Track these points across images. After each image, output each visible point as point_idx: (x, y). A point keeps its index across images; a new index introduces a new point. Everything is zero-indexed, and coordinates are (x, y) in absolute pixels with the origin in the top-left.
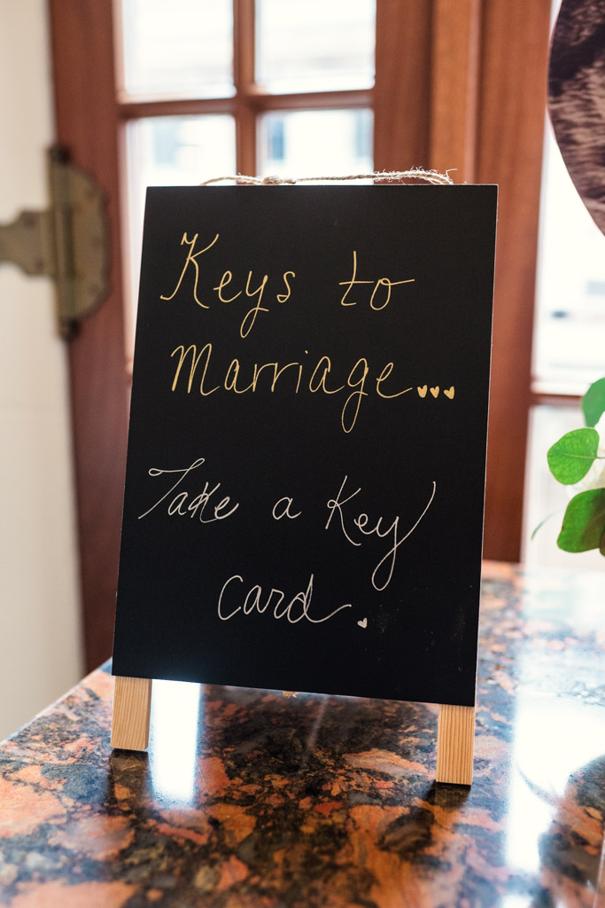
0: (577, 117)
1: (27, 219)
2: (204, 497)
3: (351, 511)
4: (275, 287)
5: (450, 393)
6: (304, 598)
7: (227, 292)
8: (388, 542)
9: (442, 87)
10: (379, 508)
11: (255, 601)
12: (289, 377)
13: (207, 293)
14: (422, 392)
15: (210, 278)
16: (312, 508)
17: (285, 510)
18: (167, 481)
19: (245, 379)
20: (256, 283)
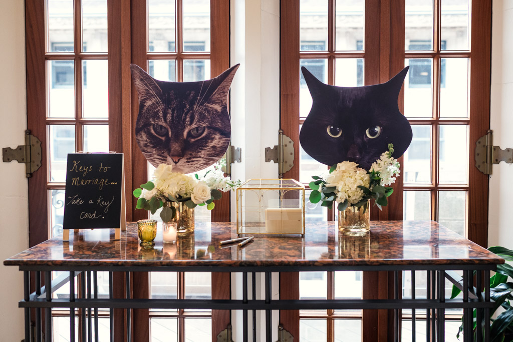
0: (140, 139)
1: (20, 148)
2: (78, 201)
3: (101, 201)
4: (89, 169)
5: (116, 183)
6: (94, 215)
7: (81, 170)
8: (107, 205)
9: (124, 122)
10: (105, 200)
11: (86, 216)
12: (91, 182)
13: (78, 170)
14: (112, 183)
15: (78, 167)
16: (95, 201)
17: (91, 202)
18: (72, 198)
19: (84, 183)
20: (86, 168)
